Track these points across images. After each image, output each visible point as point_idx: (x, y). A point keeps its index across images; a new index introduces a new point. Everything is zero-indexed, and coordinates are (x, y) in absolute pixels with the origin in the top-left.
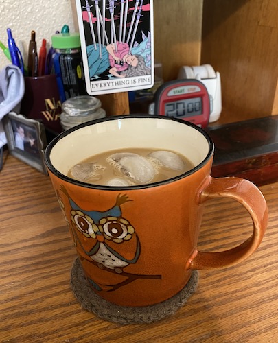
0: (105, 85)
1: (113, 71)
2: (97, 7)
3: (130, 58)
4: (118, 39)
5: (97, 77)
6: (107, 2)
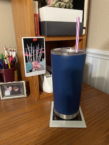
0: (31, 74)
1: (34, 70)
2: (29, 52)
3: (39, 66)
4: (35, 61)
5: (29, 72)
6: (32, 51)
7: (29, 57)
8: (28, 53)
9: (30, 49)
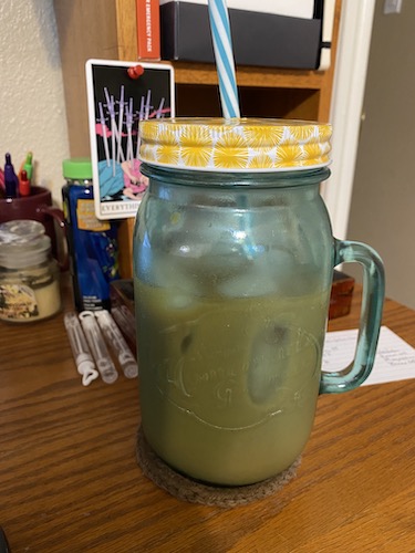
0: (117, 207)
1: (128, 192)
2: (113, 120)
4: (135, 156)
5: (109, 198)
6: (124, 117)
7: (109, 140)
8: (108, 124)
9: (117, 108)
